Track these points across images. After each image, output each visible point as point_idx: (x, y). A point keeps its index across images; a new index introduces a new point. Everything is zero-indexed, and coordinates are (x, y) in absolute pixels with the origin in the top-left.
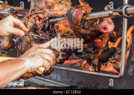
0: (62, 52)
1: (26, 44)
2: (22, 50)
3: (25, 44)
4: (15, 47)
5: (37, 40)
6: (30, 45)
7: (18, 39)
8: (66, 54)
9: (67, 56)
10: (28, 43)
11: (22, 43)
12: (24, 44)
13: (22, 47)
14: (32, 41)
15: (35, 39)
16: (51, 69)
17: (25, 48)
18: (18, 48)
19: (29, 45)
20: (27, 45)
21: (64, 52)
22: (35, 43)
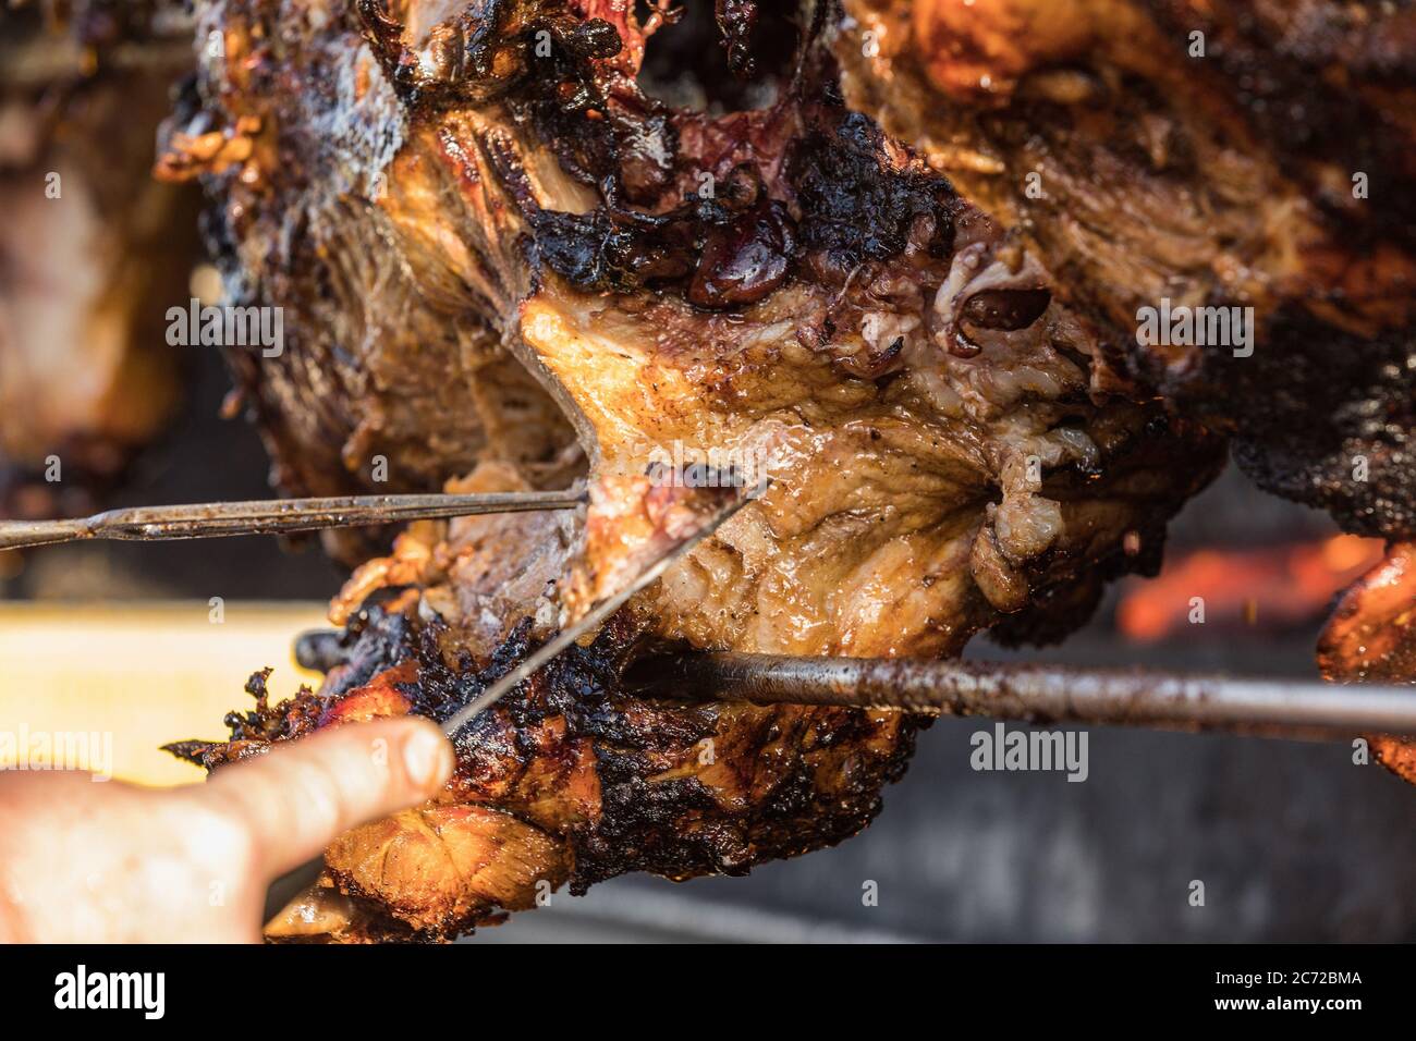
0: (1048, 430)
1: (402, 337)
2: (349, 449)
3: (388, 333)
4: (230, 405)
5: (594, 238)
6: (481, 346)
7: (272, 261)
8: (1103, 460)
9: (1132, 486)
10: (442, 316)
11: (342, 324)
12: (374, 333)
13: (339, 385)
14: (498, 262)
15: (545, 224)
16: (871, 730)
17: (387, 399)
18: (273, 416)
19: (467, 341)
20: (424, 347)
21: (1069, 422)
22: (552, 290)
